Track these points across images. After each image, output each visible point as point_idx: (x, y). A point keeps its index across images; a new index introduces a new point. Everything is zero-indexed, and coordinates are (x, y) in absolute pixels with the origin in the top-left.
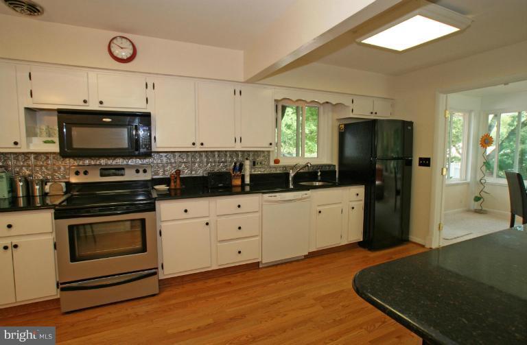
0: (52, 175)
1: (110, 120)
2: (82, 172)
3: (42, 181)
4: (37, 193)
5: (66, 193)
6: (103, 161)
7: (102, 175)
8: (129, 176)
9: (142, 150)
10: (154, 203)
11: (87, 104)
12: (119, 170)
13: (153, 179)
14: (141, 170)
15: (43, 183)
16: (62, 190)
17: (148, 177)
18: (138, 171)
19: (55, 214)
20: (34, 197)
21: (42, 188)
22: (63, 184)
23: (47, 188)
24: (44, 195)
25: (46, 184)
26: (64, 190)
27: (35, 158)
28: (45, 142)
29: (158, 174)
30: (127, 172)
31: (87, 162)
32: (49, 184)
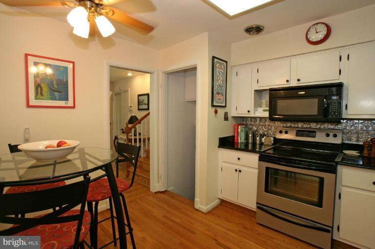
0: (267, 132)
1: (304, 93)
2: (284, 132)
3: (261, 135)
4: (258, 142)
5: (273, 144)
6: (300, 125)
7: (297, 135)
8: (320, 138)
9: (330, 117)
10: (336, 166)
11: (289, 83)
12: (312, 133)
13: (343, 144)
14: (331, 135)
15: (262, 136)
16: (271, 143)
17: (338, 141)
18: (328, 135)
19: (259, 157)
20: (256, 144)
21: (261, 140)
22: (272, 139)
23: (263, 139)
24: (261, 144)
25: (263, 137)
26: (273, 142)
27: (260, 120)
28: (264, 111)
29: (350, 140)
30: (318, 134)
31: (289, 125)
32: (265, 137)
